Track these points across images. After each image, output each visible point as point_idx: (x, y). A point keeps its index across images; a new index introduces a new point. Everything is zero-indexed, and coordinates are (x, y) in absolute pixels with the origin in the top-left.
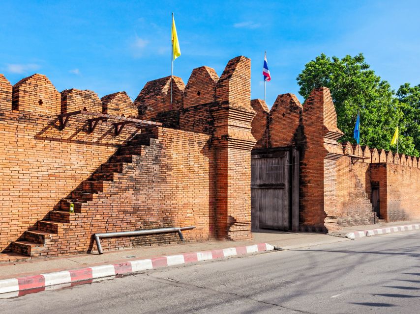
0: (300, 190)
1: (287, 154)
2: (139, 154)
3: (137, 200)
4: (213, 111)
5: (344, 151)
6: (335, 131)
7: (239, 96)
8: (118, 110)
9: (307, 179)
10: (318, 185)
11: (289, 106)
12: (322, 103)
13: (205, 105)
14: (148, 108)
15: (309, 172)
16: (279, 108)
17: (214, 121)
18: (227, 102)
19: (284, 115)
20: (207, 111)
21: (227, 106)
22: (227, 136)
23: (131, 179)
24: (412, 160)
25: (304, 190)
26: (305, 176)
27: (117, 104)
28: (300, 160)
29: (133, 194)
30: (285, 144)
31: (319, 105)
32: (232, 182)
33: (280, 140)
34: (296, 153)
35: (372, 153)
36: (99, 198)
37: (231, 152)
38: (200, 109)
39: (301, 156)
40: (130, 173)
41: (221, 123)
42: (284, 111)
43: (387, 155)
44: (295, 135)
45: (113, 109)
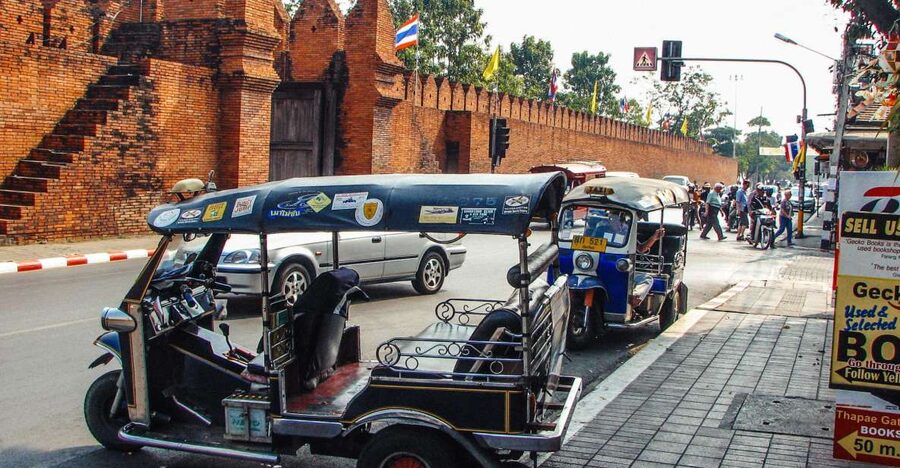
0: (336, 153)
1: (318, 94)
2: (125, 97)
3: (123, 164)
4: (220, 32)
5: (407, 86)
6: (391, 62)
7: (259, 13)
8: (65, 18)
9: (347, 136)
10: (363, 146)
11: (323, 15)
12: (376, 17)
13: (207, 21)
14: (108, 15)
15: (350, 125)
16: (306, 18)
17: (220, 47)
18: (242, 22)
19: (314, 29)
20: (208, 29)
21: (243, 28)
22: (242, 72)
23: (116, 133)
24: (521, 104)
25: (342, 154)
26: (344, 132)
27: (63, 10)
28: (338, 105)
29: (118, 155)
30: (314, 78)
31: (370, 20)
32: (246, 140)
33: (306, 71)
34: (331, 94)
35: (452, 91)
36: (80, 159)
37: (245, 96)
38: (197, 26)
39: (339, 98)
40: (117, 125)
41: (231, 51)
42: (315, 23)
43: (478, 95)
44: (332, 65)
45: (59, 19)
